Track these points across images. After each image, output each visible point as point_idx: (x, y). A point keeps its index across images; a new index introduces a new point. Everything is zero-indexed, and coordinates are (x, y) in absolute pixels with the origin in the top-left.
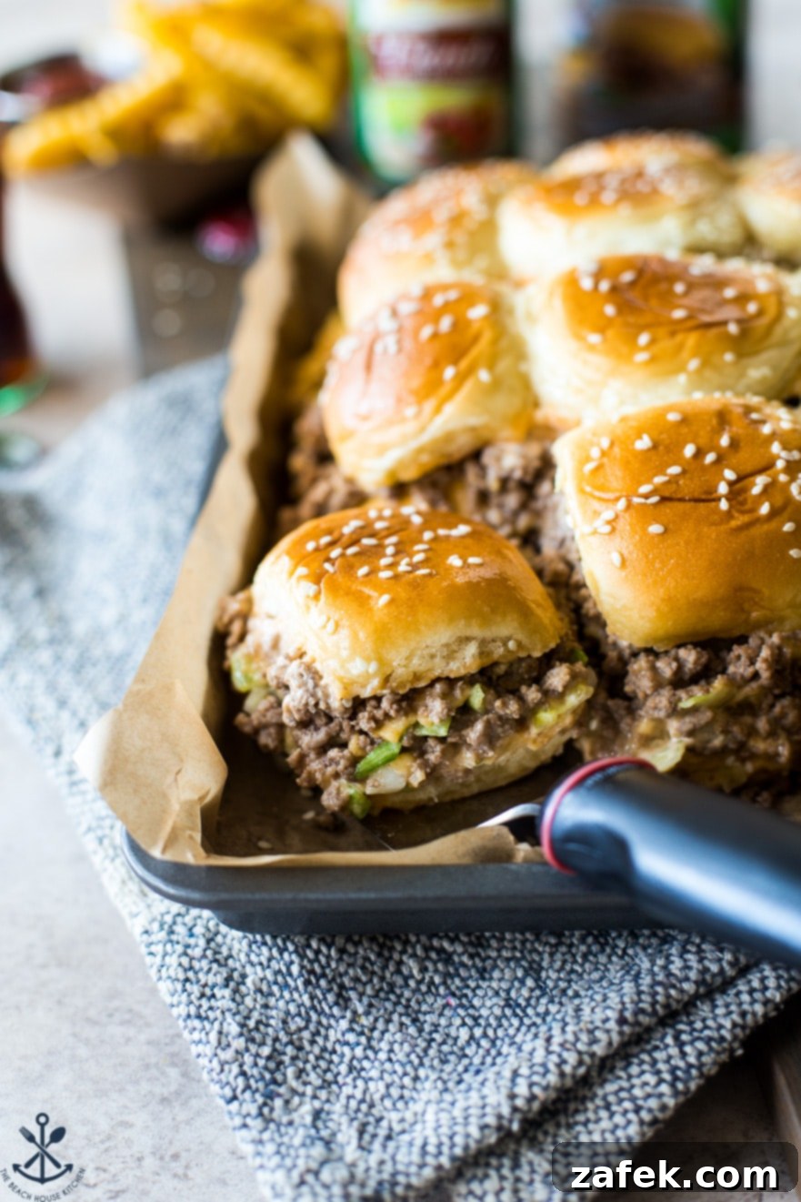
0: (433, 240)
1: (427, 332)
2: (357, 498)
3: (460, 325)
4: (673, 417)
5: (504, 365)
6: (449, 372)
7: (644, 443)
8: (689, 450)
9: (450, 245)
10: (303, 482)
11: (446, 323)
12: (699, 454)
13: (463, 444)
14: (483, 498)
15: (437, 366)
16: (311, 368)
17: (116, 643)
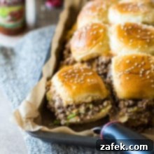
0: (96, 13)
1: (91, 33)
2: (75, 62)
3: (98, 33)
4: (134, 57)
5: (105, 42)
6: (94, 42)
7: (128, 62)
8: (136, 64)
9: (99, 15)
10: (65, 56)
11: (95, 32)
12: (138, 65)
13: (95, 55)
14: (98, 66)
15: (92, 40)
16: (71, 32)
17: (25, 80)
